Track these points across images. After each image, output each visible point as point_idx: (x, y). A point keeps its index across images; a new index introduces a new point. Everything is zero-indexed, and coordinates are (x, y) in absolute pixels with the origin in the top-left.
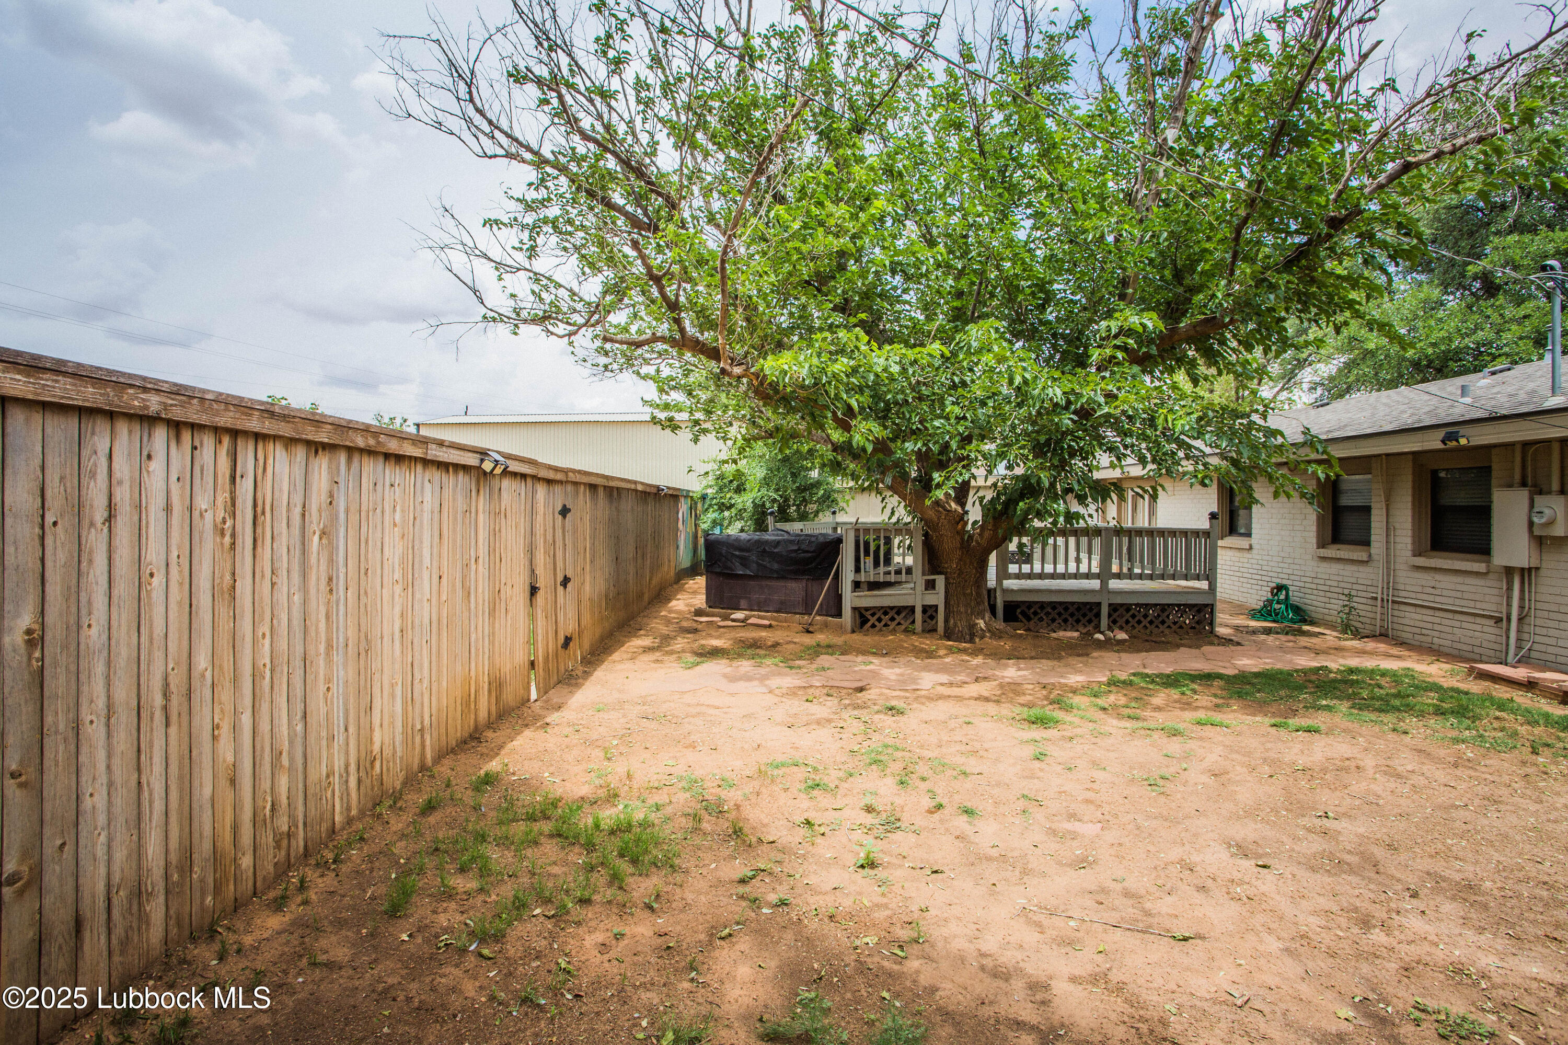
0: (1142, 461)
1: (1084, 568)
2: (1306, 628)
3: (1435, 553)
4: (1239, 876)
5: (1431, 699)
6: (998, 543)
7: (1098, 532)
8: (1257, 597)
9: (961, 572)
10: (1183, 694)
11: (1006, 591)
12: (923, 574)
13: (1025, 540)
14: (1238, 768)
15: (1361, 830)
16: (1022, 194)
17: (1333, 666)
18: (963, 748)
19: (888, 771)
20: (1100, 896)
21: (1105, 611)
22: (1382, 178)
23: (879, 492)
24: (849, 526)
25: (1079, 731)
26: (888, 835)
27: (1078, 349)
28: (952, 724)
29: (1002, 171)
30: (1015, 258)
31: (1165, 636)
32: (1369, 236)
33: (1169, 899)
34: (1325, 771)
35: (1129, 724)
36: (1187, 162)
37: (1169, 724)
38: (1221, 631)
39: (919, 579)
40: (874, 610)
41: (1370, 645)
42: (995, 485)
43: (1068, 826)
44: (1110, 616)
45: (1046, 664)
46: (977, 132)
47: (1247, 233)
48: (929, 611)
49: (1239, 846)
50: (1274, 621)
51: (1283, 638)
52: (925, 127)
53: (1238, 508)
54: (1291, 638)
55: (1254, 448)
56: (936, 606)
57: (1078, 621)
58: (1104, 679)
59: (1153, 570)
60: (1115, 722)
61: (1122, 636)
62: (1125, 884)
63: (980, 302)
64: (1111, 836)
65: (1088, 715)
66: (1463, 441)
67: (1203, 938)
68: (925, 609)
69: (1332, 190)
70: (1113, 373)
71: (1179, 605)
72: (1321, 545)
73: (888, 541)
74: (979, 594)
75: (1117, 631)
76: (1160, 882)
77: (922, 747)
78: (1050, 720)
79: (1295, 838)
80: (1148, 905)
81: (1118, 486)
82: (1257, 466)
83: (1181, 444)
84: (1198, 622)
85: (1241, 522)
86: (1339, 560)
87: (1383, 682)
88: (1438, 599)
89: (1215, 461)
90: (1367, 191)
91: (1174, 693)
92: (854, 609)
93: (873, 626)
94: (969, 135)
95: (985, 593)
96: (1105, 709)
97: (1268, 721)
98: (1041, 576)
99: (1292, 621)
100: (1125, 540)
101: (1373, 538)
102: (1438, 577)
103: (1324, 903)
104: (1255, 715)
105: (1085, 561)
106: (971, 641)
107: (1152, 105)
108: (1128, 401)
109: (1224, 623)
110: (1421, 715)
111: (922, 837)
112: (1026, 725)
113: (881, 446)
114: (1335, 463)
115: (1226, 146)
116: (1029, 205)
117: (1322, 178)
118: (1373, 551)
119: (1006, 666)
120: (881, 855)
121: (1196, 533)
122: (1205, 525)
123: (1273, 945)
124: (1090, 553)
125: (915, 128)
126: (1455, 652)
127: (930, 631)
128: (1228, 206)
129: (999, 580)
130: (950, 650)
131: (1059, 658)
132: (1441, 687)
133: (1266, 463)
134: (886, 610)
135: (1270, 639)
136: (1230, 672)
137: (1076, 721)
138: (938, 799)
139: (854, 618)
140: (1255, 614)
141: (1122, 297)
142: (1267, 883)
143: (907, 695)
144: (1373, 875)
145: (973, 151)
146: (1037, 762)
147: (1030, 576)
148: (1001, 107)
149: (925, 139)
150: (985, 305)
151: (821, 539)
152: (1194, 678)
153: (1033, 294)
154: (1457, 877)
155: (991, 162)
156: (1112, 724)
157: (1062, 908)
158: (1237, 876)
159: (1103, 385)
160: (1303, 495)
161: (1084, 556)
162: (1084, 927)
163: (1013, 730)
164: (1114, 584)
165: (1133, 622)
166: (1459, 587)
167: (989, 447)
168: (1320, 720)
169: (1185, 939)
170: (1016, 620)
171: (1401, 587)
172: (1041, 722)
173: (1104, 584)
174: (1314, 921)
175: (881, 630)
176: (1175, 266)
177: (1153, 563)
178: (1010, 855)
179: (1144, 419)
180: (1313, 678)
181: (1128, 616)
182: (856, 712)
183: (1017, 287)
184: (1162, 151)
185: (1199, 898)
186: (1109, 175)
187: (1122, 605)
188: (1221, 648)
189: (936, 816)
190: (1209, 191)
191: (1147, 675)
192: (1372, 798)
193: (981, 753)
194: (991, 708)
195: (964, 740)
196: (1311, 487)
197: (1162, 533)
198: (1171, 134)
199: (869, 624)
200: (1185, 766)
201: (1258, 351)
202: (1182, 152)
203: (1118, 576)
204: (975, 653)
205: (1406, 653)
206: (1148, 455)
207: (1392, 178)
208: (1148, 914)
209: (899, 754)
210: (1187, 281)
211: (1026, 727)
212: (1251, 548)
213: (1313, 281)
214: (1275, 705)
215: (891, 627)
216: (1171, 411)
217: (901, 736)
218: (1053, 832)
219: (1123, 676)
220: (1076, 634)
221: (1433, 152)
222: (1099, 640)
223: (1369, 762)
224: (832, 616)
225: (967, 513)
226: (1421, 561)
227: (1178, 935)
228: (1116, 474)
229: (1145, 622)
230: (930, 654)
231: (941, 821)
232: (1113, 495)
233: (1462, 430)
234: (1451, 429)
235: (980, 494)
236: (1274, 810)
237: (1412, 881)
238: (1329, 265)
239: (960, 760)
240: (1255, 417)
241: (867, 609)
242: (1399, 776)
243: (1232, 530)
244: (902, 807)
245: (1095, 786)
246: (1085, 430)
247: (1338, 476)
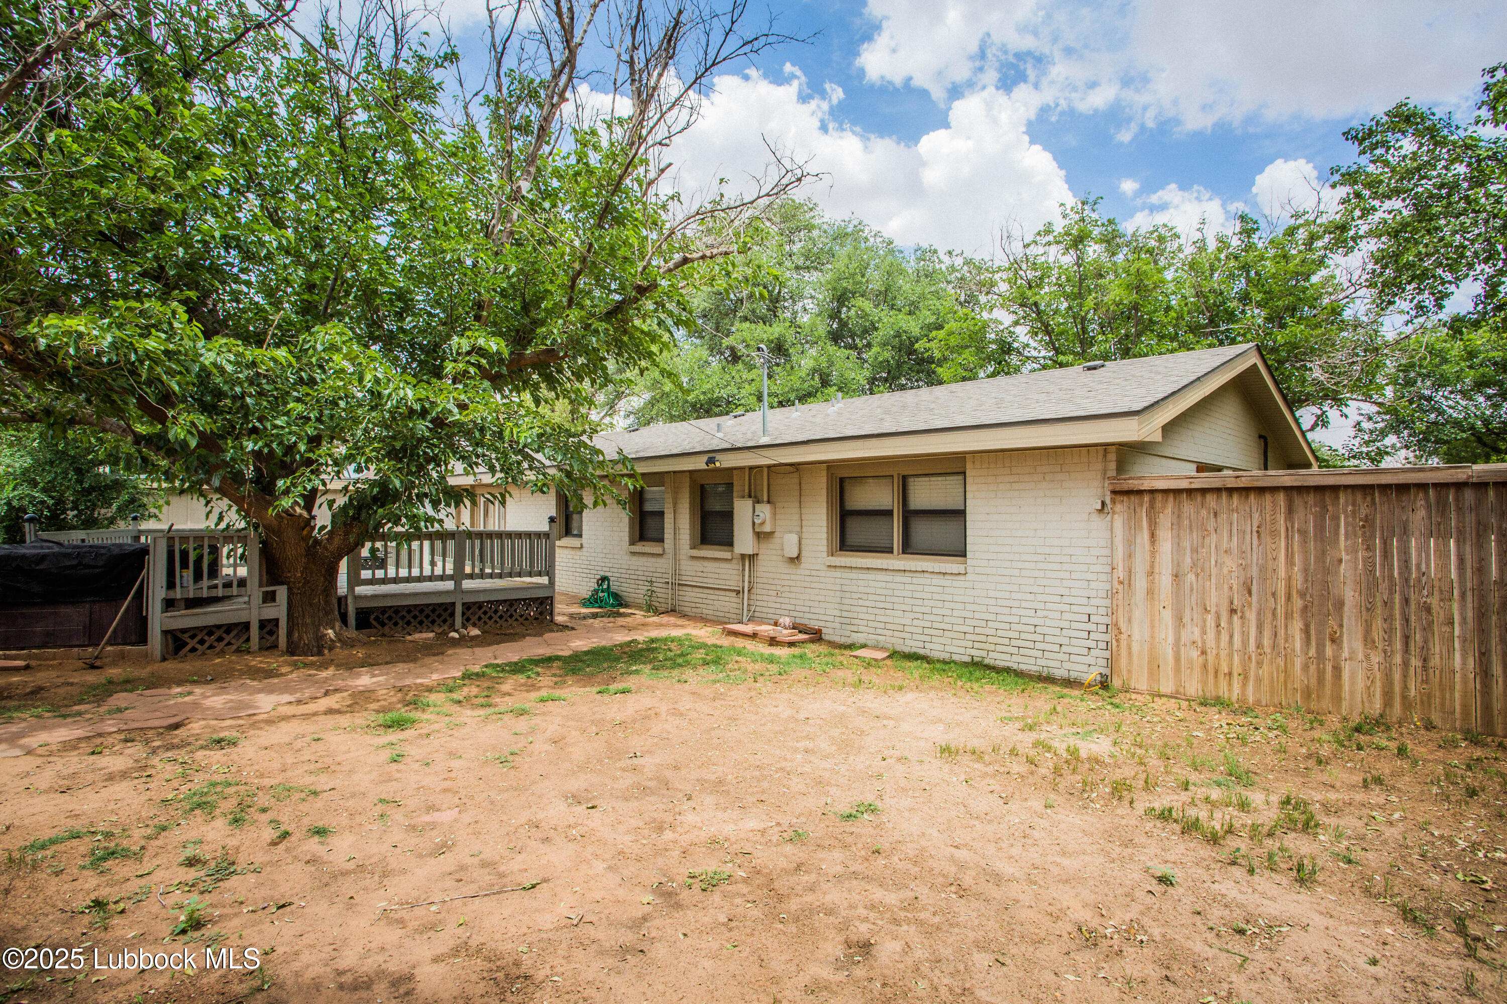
0: (492, 469)
1: (438, 571)
2: (622, 610)
3: (705, 547)
4: (575, 820)
5: (700, 654)
6: (352, 549)
7: (452, 535)
8: (586, 588)
9: (306, 582)
10: (529, 677)
11: (357, 598)
12: (261, 586)
13: (379, 545)
14: (573, 733)
15: (658, 761)
16: (384, 201)
17: (640, 638)
18: (312, 767)
19: (218, 812)
20: (459, 875)
21: (459, 609)
22: (671, 264)
23: (202, 494)
24: (161, 535)
25: (436, 726)
26: (221, 884)
27: (435, 360)
28: (299, 744)
29: (365, 171)
30: (372, 262)
31: (513, 628)
32: (660, 305)
33: (520, 857)
34: (634, 721)
35: (482, 712)
36: (536, 212)
37: (518, 706)
38: (559, 619)
39: (255, 591)
40: (193, 632)
41: (665, 619)
42: (346, 488)
43: (427, 818)
44: (463, 614)
45: (401, 667)
46: (339, 122)
47: (581, 282)
48: (268, 627)
49: (574, 796)
50: (600, 607)
51: (605, 620)
52: (277, 98)
53: (573, 513)
54: (612, 619)
55: (583, 462)
56: (277, 620)
57: (433, 622)
58: (460, 674)
59: (502, 569)
60: (469, 712)
61: (475, 632)
62: (482, 856)
63: (332, 298)
64: (467, 818)
65: (445, 710)
66: (718, 464)
67: (545, 880)
68: (263, 624)
69: (640, 265)
70: (466, 385)
71: (524, 600)
72: (632, 543)
73: (214, 551)
74: (327, 602)
75: (470, 628)
76: (511, 845)
77: (262, 776)
78: (406, 721)
79: (615, 779)
80: (502, 868)
81: (470, 493)
82: (585, 478)
83: (526, 456)
84: (541, 613)
85: (575, 524)
86: (644, 554)
87: (673, 646)
88: (705, 580)
89: (552, 471)
90: (661, 271)
91: (521, 678)
92: (165, 633)
93: (194, 650)
94: (328, 123)
95: (335, 602)
96: (460, 702)
97: (595, 689)
98: (396, 580)
99: (613, 606)
100: (477, 543)
101: (666, 536)
102: (706, 563)
103: (634, 823)
104: (585, 686)
105: (440, 564)
106: (320, 653)
107: (510, 154)
108: (478, 413)
109: (562, 611)
110: (695, 668)
111: (263, 874)
112: (382, 731)
113: (208, 441)
114: (639, 477)
115: (568, 207)
116: (391, 212)
117: (633, 253)
118: (666, 546)
119: (359, 675)
120: (209, 910)
121: (538, 535)
122: (545, 527)
123: (599, 866)
124: (444, 556)
125: (263, 95)
126: (715, 618)
127: (268, 648)
128: (567, 258)
129: (351, 586)
130: (295, 666)
131: (415, 660)
132: (707, 645)
133: (592, 475)
134: (210, 630)
135: (597, 623)
136: (567, 653)
137: (433, 717)
138: (283, 828)
139: (165, 645)
140: (587, 602)
141: (478, 318)
142: (595, 820)
143: (241, 722)
144: (665, 792)
145: (333, 142)
146: (394, 764)
147: (384, 581)
148: (367, 108)
149: (275, 110)
150: (340, 303)
151: (116, 551)
152: (537, 662)
153: (390, 300)
154: (713, 777)
155: (353, 160)
156: (467, 715)
157: (423, 897)
158: (572, 820)
159: (455, 394)
160: (619, 502)
161: (439, 560)
162: (445, 907)
163: (368, 738)
164: (467, 584)
165: (485, 618)
166: (717, 571)
167: (342, 450)
168: (631, 682)
169: (534, 887)
170: (369, 626)
171: (683, 573)
172: (399, 724)
173: (458, 584)
174: (628, 838)
175: (204, 654)
176: (524, 300)
177: (503, 563)
178: (367, 863)
179: (494, 432)
180: (627, 649)
181: (480, 613)
182: (170, 754)
183: (375, 292)
184: (516, 196)
185: (543, 848)
186: (469, 205)
187: (474, 603)
188: (560, 634)
189: (282, 846)
190: (552, 242)
191: (498, 665)
192: (665, 735)
193: (333, 768)
194: (344, 720)
195: (313, 758)
196: (624, 496)
197: (510, 535)
198: (525, 186)
199: (188, 647)
200: (531, 739)
201: (587, 382)
202: (532, 203)
203: (471, 576)
204: (324, 666)
205: (687, 623)
206: (497, 465)
207: (677, 266)
208: (502, 875)
209: (232, 790)
210: (533, 314)
211: (382, 733)
212: (582, 547)
213: (625, 332)
214: (600, 676)
215: (218, 649)
216: (516, 425)
217: (233, 769)
218: (413, 828)
219: (477, 669)
220: (431, 635)
221: (700, 254)
222: (453, 638)
223: (663, 708)
224: (132, 644)
225: (314, 518)
226: (695, 553)
227: (528, 885)
228: (469, 481)
229: (496, 617)
230: (270, 674)
231: (288, 850)
232: (465, 500)
233: (718, 456)
234: (711, 455)
235: (330, 497)
236: (600, 761)
237: (688, 789)
238: (637, 322)
239: (308, 780)
240: (584, 438)
241: (184, 631)
242: (681, 715)
243: (568, 532)
244: (237, 849)
245: (453, 775)
246: (440, 439)
247: (642, 488)
